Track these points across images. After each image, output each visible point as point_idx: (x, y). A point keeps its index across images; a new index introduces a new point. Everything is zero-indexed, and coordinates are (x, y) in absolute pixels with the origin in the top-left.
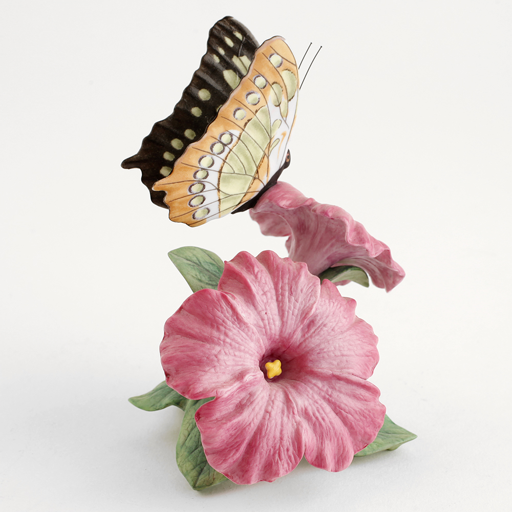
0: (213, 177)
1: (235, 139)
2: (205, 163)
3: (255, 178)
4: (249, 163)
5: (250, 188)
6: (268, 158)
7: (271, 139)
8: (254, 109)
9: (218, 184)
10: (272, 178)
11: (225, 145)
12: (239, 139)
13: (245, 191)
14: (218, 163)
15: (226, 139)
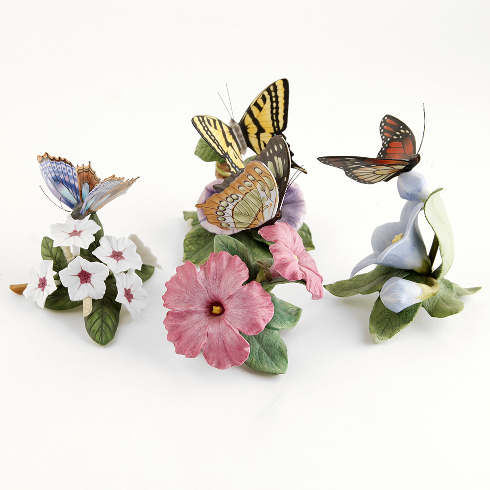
0: (229, 212)
1: (240, 199)
2: (224, 204)
3: (255, 219)
4: (250, 211)
5: (252, 222)
6: (263, 212)
7: (263, 205)
8: (250, 188)
9: (233, 215)
10: (267, 222)
11: (234, 200)
12: (242, 199)
13: (250, 223)
14: (231, 206)
15: (234, 197)
